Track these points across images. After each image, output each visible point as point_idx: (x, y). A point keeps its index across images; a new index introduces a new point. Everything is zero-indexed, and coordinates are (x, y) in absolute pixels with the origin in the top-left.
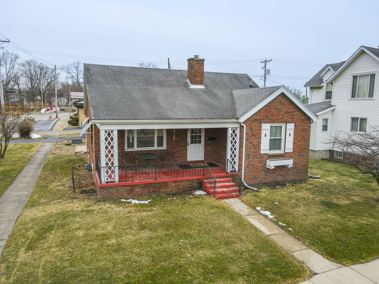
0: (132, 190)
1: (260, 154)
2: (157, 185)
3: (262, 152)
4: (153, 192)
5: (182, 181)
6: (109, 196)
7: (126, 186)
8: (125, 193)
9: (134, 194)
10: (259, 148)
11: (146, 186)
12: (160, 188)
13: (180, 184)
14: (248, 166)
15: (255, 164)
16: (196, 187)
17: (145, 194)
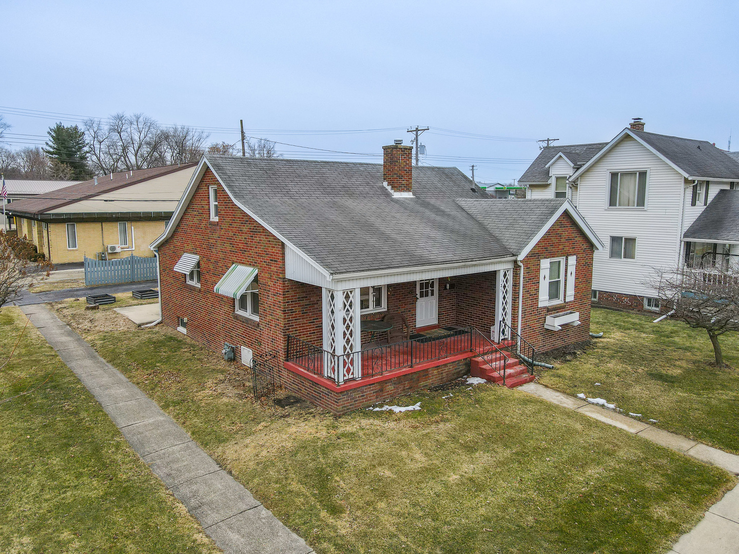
0: (381, 390)
1: (538, 307)
2: (414, 376)
3: (541, 305)
4: (409, 388)
5: (445, 365)
6: (351, 405)
7: (374, 384)
8: (373, 396)
9: (385, 395)
10: (537, 299)
11: (400, 379)
12: (418, 381)
13: (443, 370)
14: (524, 329)
15: (533, 324)
16: (463, 372)
17: (398, 394)
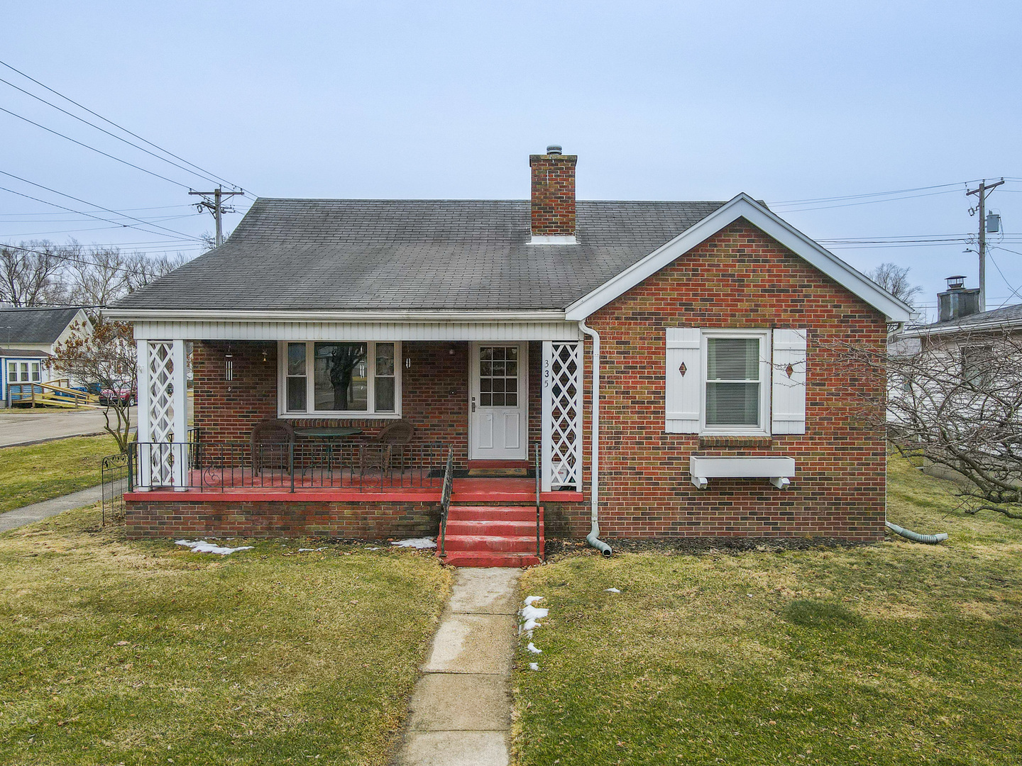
0: (218, 518)
1: (663, 433)
2: (294, 509)
3: (669, 428)
4: (282, 529)
5: (374, 505)
6: (152, 528)
7: (202, 503)
8: (199, 523)
9: (226, 529)
10: (660, 413)
11: (260, 508)
12: (303, 518)
13: (367, 513)
14: (616, 473)
15: (646, 468)
16: (422, 528)
17: (256, 533)
